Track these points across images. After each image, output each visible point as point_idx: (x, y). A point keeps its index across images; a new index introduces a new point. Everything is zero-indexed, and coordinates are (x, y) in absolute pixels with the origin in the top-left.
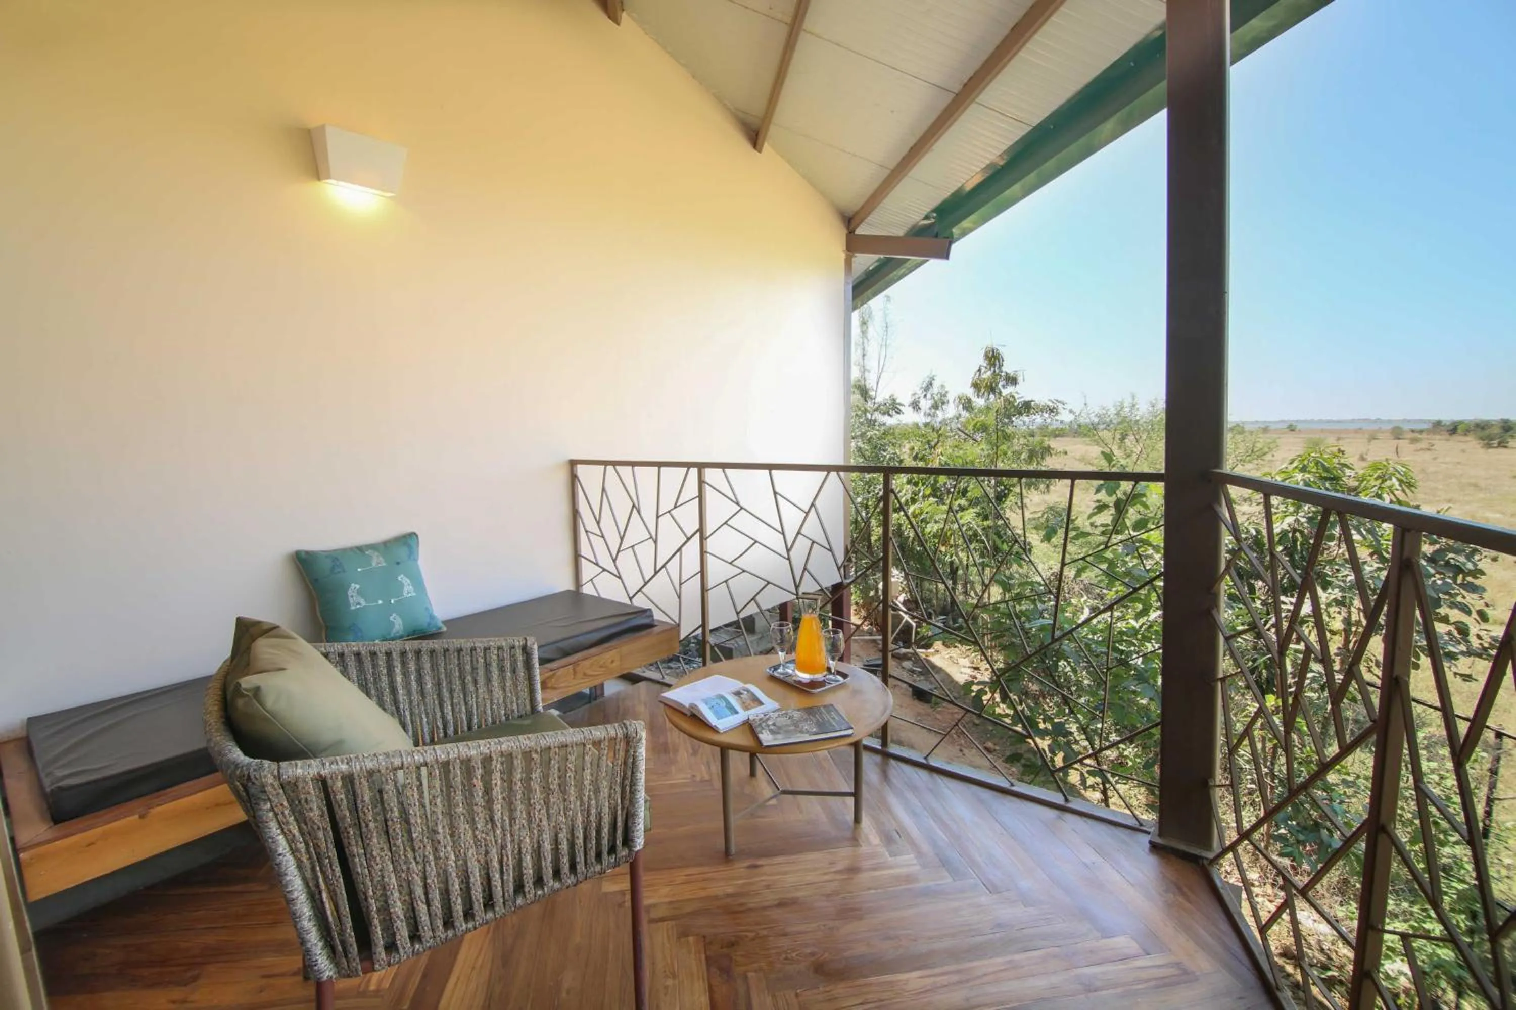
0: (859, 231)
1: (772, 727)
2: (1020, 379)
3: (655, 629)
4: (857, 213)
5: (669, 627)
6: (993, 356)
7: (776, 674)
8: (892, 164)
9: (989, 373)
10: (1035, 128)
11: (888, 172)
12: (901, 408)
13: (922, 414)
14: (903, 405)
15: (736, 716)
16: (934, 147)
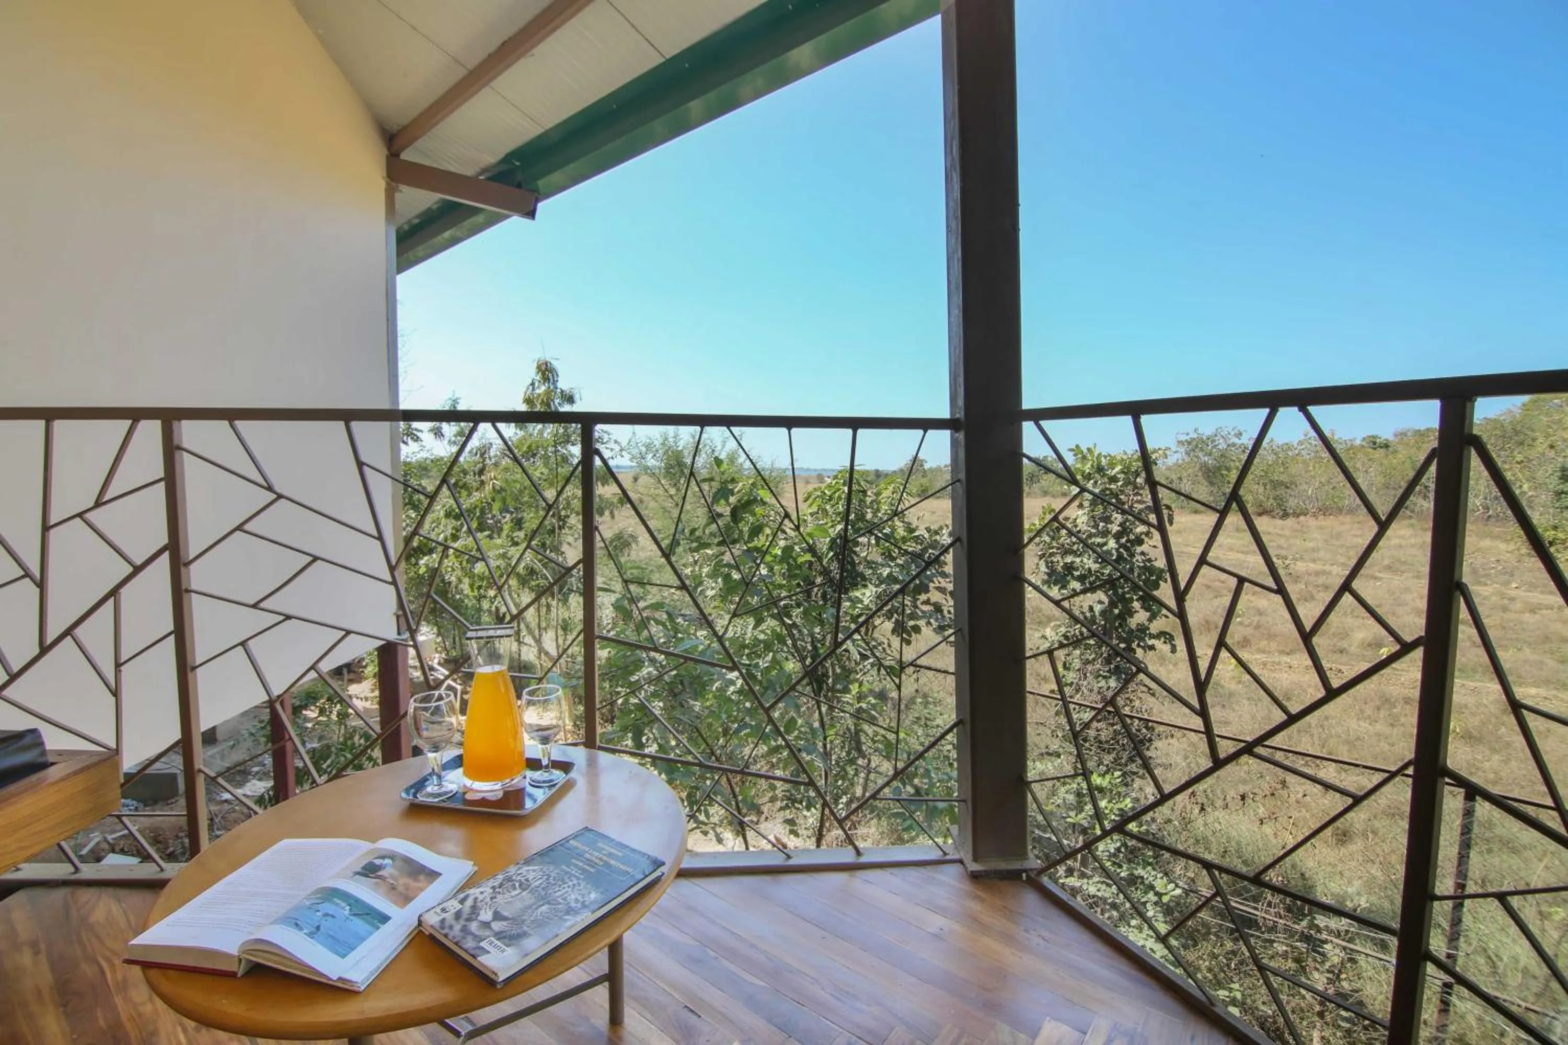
0: (405, 156)
1: (497, 926)
2: (577, 397)
3: (52, 770)
4: (405, 128)
5: (95, 759)
6: (546, 370)
7: (421, 798)
8: (472, 63)
9: (543, 388)
10: (667, 60)
11: (462, 73)
12: (419, 434)
13: (446, 442)
14: (421, 431)
15: (385, 928)
16: (536, 51)
